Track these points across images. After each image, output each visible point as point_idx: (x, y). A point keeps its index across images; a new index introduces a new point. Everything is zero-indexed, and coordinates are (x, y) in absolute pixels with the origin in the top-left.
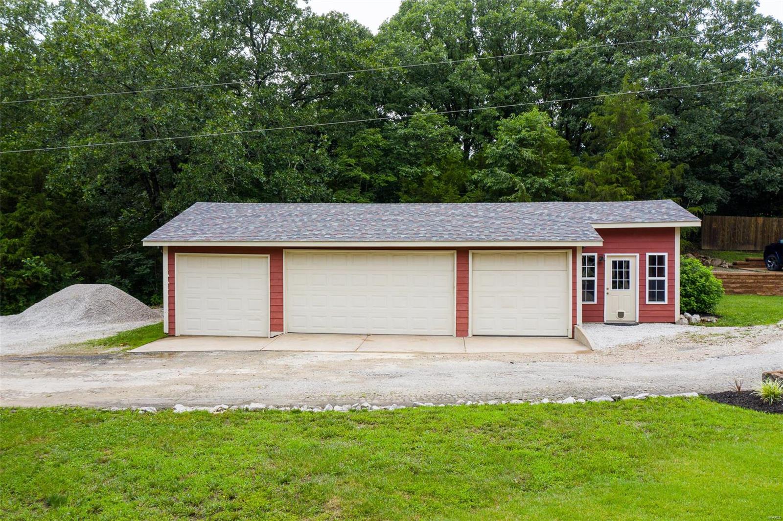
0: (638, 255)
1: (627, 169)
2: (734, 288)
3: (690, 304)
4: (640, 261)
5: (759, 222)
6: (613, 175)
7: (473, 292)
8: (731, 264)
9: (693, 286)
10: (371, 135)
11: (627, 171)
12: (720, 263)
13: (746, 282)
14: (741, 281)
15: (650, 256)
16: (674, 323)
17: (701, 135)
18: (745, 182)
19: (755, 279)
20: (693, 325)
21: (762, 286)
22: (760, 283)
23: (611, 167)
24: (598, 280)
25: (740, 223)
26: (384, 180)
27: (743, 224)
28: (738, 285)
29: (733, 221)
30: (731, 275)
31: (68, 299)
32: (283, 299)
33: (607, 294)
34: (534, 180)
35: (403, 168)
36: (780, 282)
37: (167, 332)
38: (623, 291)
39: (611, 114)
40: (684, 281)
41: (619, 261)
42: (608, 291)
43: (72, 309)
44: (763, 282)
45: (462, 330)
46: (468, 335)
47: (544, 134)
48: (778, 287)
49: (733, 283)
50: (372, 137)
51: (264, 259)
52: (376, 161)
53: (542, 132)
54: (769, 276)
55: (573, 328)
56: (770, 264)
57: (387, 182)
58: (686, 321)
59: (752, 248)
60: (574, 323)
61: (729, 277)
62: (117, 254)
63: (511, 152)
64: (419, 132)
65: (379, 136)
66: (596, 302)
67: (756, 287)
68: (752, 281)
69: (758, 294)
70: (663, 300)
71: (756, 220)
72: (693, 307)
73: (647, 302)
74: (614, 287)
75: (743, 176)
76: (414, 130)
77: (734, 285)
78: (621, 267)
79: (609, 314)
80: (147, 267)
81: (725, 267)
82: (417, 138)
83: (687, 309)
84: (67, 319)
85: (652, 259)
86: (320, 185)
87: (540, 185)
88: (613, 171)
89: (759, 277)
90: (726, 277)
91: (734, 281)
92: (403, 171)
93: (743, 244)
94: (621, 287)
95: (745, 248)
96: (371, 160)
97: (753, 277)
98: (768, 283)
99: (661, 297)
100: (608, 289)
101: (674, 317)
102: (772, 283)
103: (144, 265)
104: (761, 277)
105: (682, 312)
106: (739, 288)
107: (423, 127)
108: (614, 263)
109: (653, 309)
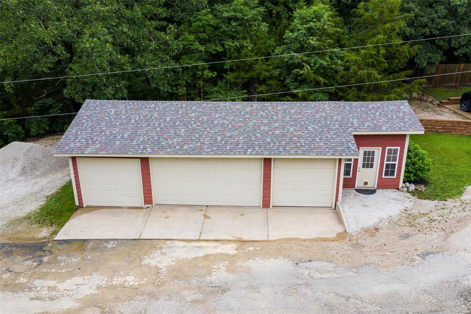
0: (381, 148)
1: (380, 55)
2: (438, 129)
3: (409, 177)
4: (382, 152)
5: (461, 67)
6: (370, 60)
7: (273, 181)
8: (438, 102)
9: (413, 167)
10: (205, 16)
11: (380, 57)
12: (431, 100)
13: (446, 126)
14: (443, 125)
15: (388, 149)
16: (398, 189)
17: (433, 20)
18: (457, 55)
19: (452, 124)
20: (409, 192)
21: (456, 129)
22: (455, 126)
23: (370, 53)
24: (354, 163)
25: (449, 68)
26: (214, 49)
27: (450, 68)
28: (441, 127)
29: (444, 68)
30: (438, 121)
31: (9, 159)
32: (151, 186)
33: (359, 171)
34: (316, 61)
35: (227, 43)
36: (467, 127)
37: (78, 205)
38: (369, 169)
39: (374, 10)
40: (408, 163)
41: (368, 151)
42: (359, 169)
43: (13, 167)
44: (456, 126)
45: (266, 204)
46: (270, 207)
47: (326, 27)
48: (466, 130)
49: (438, 126)
50: (205, 17)
51: (137, 161)
52: (208, 35)
53: (324, 24)
54: (461, 122)
55: (336, 203)
56: (464, 107)
57: (216, 51)
58: (405, 189)
59: (453, 84)
60: (337, 200)
61: (436, 122)
62: (36, 101)
63: (302, 39)
64: (239, 15)
65: (210, 16)
66: (351, 176)
67: (452, 129)
68: (450, 125)
69: (453, 133)
70: (393, 175)
71: (459, 66)
72: (411, 180)
73: (383, 177)
74: (363, 167)
75: (456, 50)
76: (235, 13)
77: (438, 127)
78: (369, 155)
79: (359, 184)
80: (58, 109)
81: (434, 104)
82: (236, 19)
83: (407, 180)
84: (12, 176)
85: (390, 152)
86: (170, 62)
87: (320, 64)
88: (371, 56)
89: (455, 123)
90: (434, 122)
91: (439, 124)
92: (228, 45)
93: (448, 82)
94: (368, 167)
95: (449, 85)
96: (204, 36)
97: (451, 123)
98: (460, 127)
99: (392, 173)
100: (359, 168)
101: (399, 185)
102: (462, 127)
103: (55, 107)
104: (457, 123)
105: (404, 182)
106: (442, 129)
107: (241, 11)
108: (365, 152)
109: (386, 181)
